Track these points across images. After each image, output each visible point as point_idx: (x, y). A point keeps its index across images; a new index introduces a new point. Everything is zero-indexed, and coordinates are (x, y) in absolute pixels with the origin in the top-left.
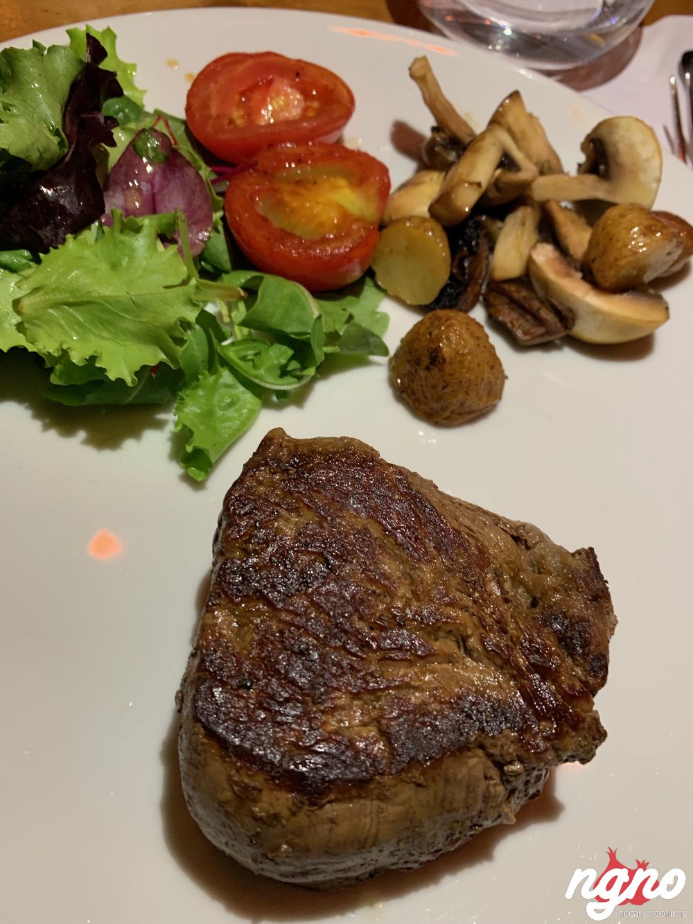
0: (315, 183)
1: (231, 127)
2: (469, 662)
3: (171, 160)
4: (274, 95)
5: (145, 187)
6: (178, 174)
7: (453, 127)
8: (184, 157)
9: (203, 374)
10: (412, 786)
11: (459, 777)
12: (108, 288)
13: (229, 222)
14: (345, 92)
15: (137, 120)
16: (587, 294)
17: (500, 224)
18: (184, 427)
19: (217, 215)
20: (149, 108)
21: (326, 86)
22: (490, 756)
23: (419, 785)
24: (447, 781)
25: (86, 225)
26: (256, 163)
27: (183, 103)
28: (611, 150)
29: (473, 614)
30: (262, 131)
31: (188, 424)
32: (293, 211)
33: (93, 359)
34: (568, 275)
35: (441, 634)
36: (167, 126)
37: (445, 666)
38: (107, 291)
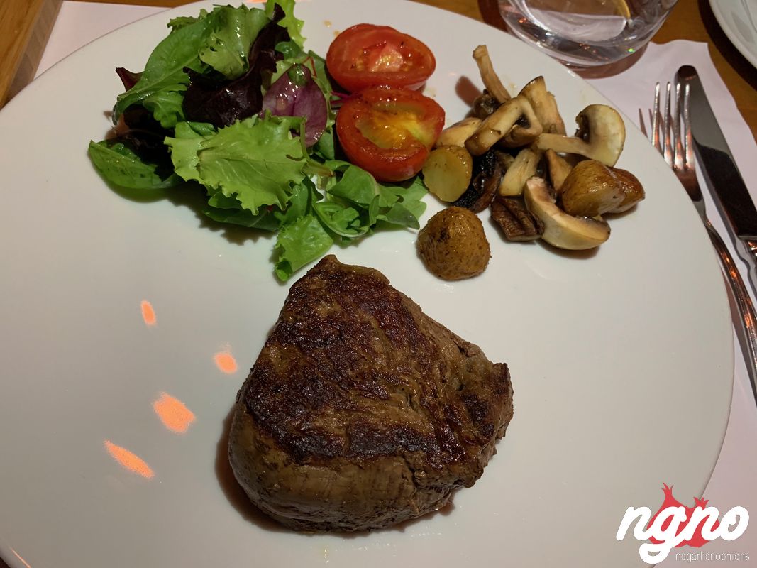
0: (396, 114)
1: (353, 69)
2: (410, 410)
3: (309, 85)
4: (384, 54)
5: (290, 98)
6: (311, 94)
7: (495, 92)
8: (316, 85)
9: (300, 218)
10: (357, 467)
11: (386, 470)
12: (252, 154)
13: (337, 128)
14: (430, 59)
15: (295, 57)
16: (555, 214)
17: (512, 159)
18: (281, 246)
19: (330, 123)
20: (306, 50)
21: (419, 53)
22: (408, 463)
23: (360, 468)
24: (378, 470)
25: (250, 115)
26: (361, 96)
27: (327, 49)
28: (592, 124)
29: (420, 383)
30: (370, 76)
31: (283, 245)
32: (377, 129)
33: (235, 194)
34: (547, 200)
35: (398, 390)
36: (313, 62)
37: (395, 408)
38: (252, 157)
